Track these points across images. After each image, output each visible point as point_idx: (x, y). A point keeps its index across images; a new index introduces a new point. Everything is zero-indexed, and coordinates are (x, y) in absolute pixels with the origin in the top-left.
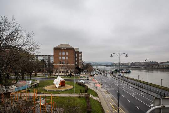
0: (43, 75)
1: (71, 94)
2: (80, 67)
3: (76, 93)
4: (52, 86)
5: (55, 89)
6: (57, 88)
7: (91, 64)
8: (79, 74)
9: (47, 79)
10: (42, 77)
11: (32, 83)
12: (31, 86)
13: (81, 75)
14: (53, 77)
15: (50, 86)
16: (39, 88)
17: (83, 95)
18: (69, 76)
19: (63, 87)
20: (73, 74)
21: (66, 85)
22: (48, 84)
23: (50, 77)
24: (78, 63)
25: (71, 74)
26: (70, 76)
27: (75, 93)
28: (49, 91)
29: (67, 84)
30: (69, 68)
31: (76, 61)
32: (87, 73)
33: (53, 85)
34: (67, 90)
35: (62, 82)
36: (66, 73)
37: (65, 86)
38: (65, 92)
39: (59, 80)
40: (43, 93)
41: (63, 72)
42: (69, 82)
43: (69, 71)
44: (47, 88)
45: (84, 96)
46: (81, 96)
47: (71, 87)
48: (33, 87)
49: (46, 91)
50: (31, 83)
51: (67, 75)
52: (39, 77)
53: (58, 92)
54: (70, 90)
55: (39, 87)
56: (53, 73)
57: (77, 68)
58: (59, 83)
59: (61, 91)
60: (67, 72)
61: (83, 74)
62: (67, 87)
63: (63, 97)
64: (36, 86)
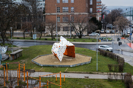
0: (26, 35)
1: (90, 73)
2: (98, 18)
3: (100, 71)
4: (48, 56)
5: (56, 63)
6: (61, 60)
7: (121, 11)
8: (98, 32)
9: (35, 43)
10: (24, 38)
11: (7, 51)
12: (7, 57)
13: (102, 35)
14: (46, 39)
15: (45, 56)
16: (23, 61)
17: (119, 76)
18: (77, 37)
19: (70, 59)
20: (85, 33)
21: (76, 55)
22: (39, 53)
23: (40, 39)
24: (95, 11)
25: (81, 32)
26: (80, 37)
27: (98, 71)
28: (44, 66)
29: (78, 52)
30: (78, 22)
31: (90, 6)
32: (113, 31)
33: (50, 55)
34: (80, 65)
35: (68, 48)
36: (72, 31)
37: (74, 57)
38: (77, 69)
39: (63, 45)
40: (34, 71)
41: (65, 29)
42: (81, 49)
43: (77, 27)
44: (40, 60)
45: (119, 78)
46: (114, 78)
47: (87, 59)
48: (11, 58)
49: (38, 66)
50: (5, 51)
51: (72, 36)
52: (18, 38)
53: (62, 69)
54: (85, 64)
55: (23, 58)
56: (44, 31)
57: (94, 20)
58: (64, 51)
59: (69, 67)
60: (73, 29)
61: (105, 33)
62: (78, 58)
63: (76, 80)
64: (17, 57)
